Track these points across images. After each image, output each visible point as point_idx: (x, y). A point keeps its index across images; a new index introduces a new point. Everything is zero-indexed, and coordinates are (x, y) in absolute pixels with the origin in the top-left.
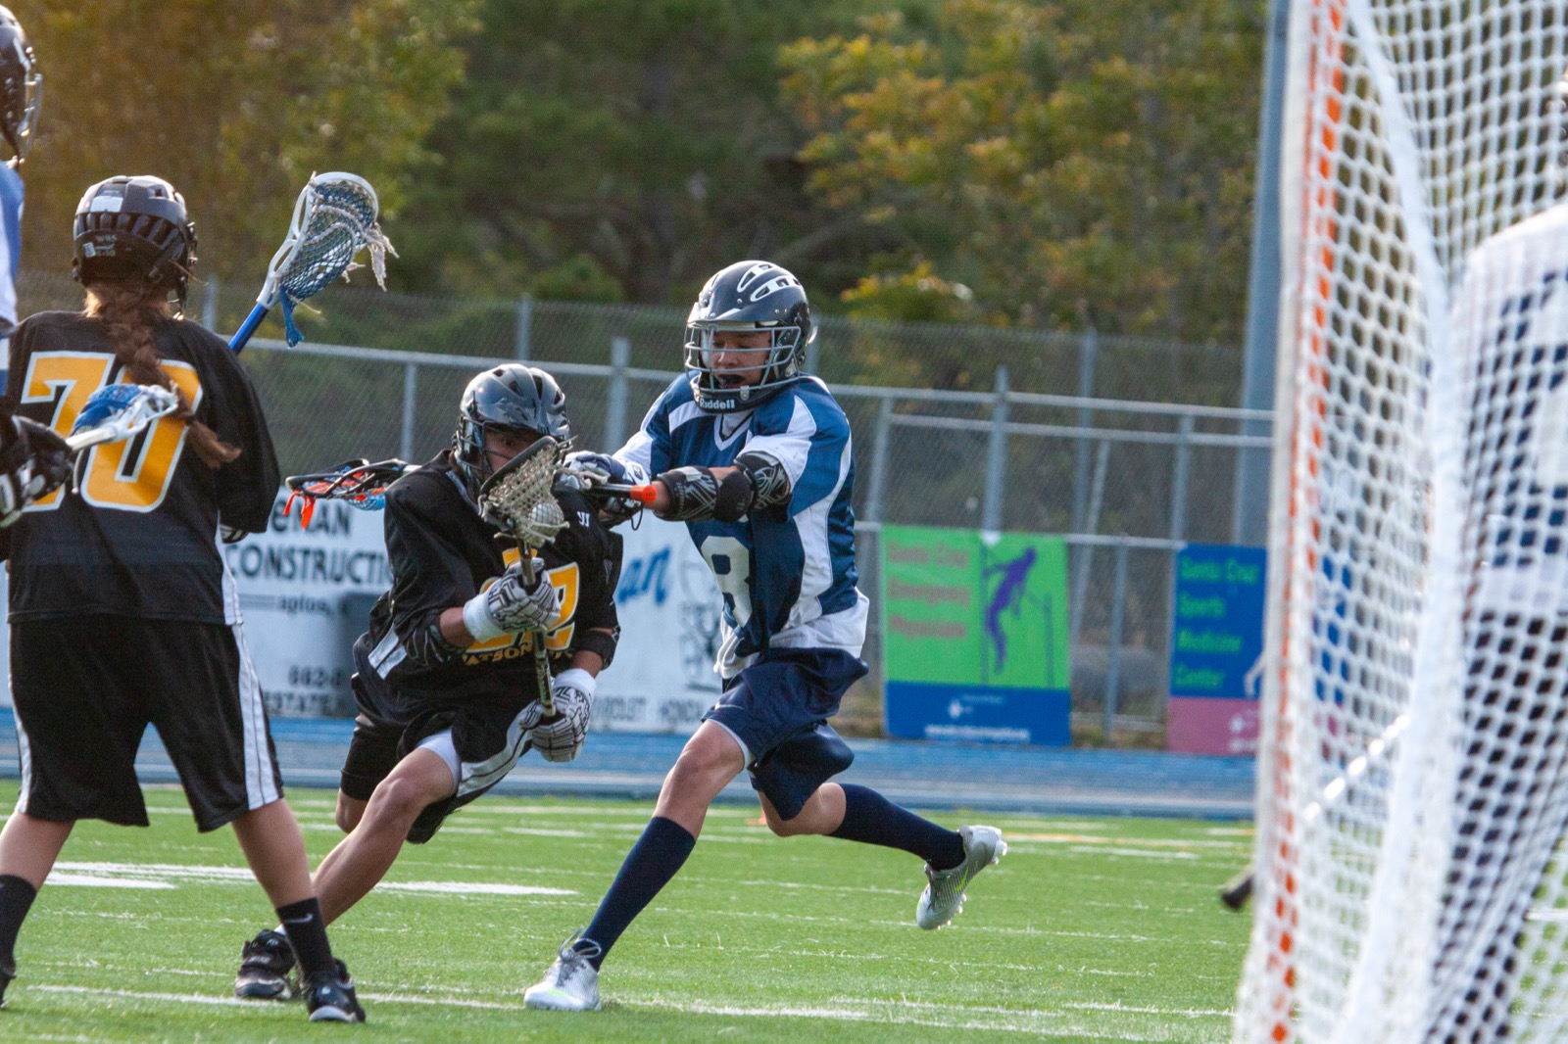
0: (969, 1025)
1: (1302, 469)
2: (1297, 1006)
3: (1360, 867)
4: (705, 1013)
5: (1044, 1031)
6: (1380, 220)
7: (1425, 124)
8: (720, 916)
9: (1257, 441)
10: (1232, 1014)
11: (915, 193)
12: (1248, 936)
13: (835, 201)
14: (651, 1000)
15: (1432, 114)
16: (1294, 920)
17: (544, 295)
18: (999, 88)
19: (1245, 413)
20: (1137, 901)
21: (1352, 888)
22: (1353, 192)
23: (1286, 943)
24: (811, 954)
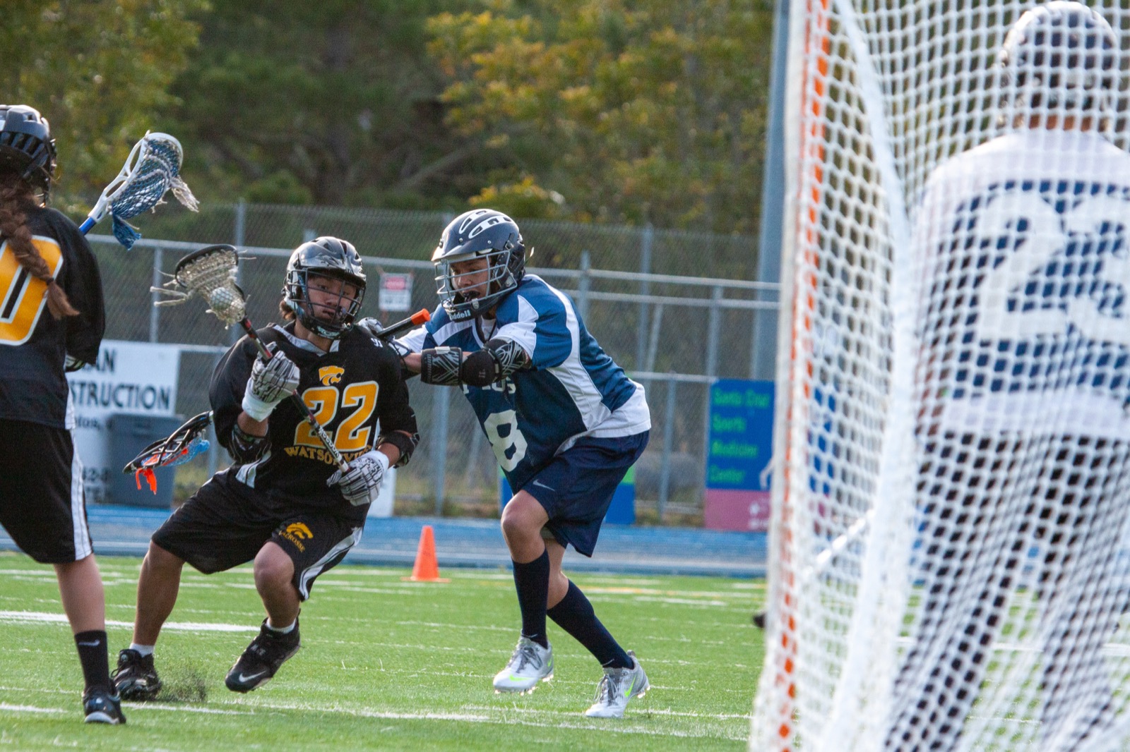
0: (561, 725)
1: (800, 325)
2: (797, 711)
3: (841, 611)
4: (372, 717)
5: (615, 729)
6: (856, 146)
7: (888, 77)
8: (382, 647)
9: (768, 305)
10: (750, 717)
11: (523, 126)
12: (762, 661)
13: (465, 131)
14: (333, 708)
15: (893, 70)
16: (795, 649)
17: (255, 199)
18: (583, 50)
19: (760, 285)
20: (683, 636)
21: (836, 626)
22: (836, 126)
23: (789, 666)
24: (447, 674)
